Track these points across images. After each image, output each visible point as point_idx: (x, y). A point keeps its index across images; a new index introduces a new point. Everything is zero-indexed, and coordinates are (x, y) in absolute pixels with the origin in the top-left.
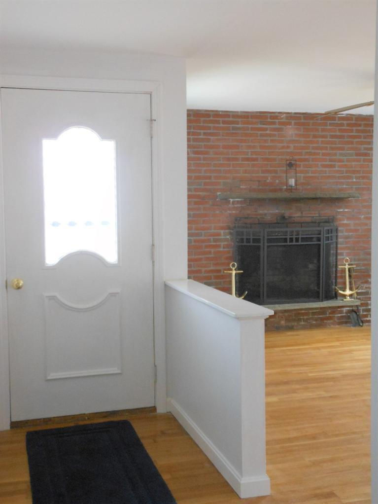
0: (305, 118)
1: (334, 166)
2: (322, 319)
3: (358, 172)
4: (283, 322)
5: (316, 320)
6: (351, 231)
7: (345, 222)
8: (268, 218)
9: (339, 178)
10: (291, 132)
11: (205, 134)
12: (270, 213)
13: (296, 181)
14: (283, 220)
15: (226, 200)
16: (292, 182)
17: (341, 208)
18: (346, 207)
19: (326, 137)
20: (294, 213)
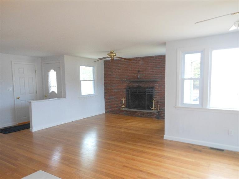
0: (145, 58)
1: (154, 71)
3: (162, 73)
4: (139, 115)
5: (149, 116)
6: (160, 91)
7: (158, 88)
8: (135, 86)
9: (155, 75)
10: (141, 62)
11: (120, 65)
12: (136, 85)
13: (140, 76)
14: (139, 87)
15: (124, 81)
16: (138, 76)
17: (156, 84)
18: (158, 84)
19: (151, 63)
20: (142, 85)
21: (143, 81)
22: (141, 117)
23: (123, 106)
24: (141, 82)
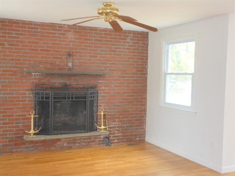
0: (79, 29)
1: (96, 57)
2: (89, 142)
3: (110, 61)
4: (65, 145)
5: (85, 143)
6: (106, 93)
7: (103, 88)
9: (100, 63)
10: (71, 36)
11: (16, 34)
12: (58, 82)
13: (73, 64)
14: (66, 87)
15: (30, 74)
16: (70, 65)
17: (101, 80)
18: (104, 80)
19: (92, 40)
20: (73, 82)
21: (75, 75)
22: (70, 148)
23: (32, 131)
24: (70, 76)
